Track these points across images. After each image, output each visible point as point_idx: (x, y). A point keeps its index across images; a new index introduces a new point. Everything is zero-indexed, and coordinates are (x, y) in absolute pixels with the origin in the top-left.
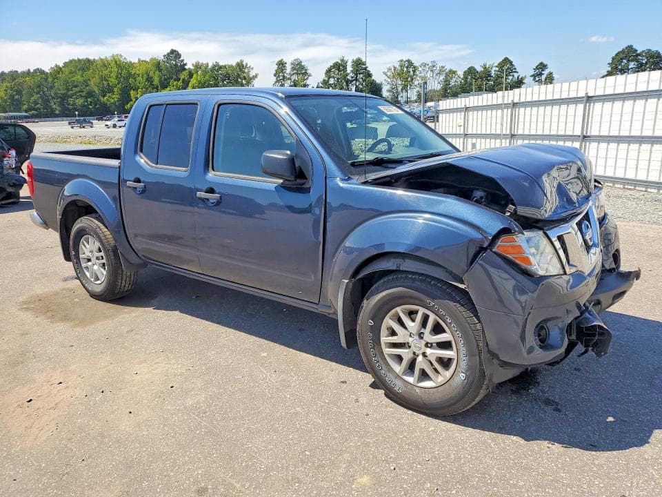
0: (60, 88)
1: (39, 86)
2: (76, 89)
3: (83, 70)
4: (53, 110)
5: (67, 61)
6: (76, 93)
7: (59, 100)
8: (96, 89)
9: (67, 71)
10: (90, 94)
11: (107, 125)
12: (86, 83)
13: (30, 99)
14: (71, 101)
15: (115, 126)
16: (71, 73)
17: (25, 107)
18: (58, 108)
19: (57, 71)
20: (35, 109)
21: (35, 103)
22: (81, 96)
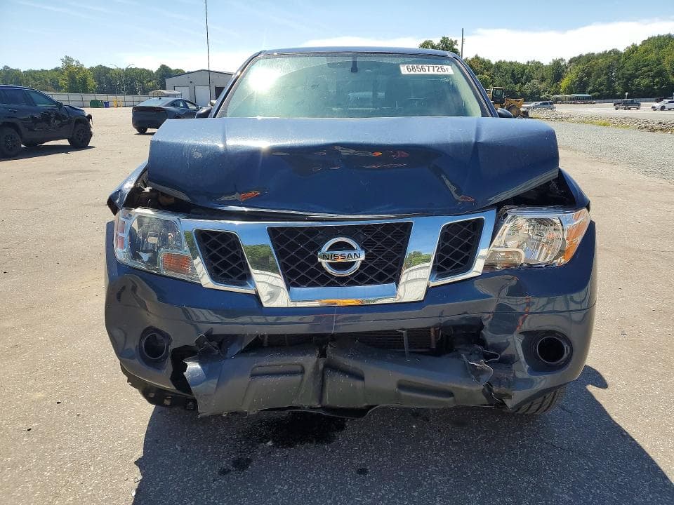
0: (629, 68)
1: (609, 68)
2: (645, 69)
3: (661, 47)
4: (615, 91)
5: (646, 39)
6: (644, 72)
7: (625, 80)
8: (668, 68)
9: (642, 49)
10: (660, 73)
11: (653, 107)
12: (659, 62)
13: (596, 80)
14: (636, 81)
15: (663, 108)
16: (646, 51)
17: (589, 89)
18: (621, 89)
19: (634, 49)
20: (598, 91)
21: (601, 84)
22: (649, 76)
